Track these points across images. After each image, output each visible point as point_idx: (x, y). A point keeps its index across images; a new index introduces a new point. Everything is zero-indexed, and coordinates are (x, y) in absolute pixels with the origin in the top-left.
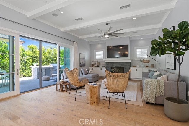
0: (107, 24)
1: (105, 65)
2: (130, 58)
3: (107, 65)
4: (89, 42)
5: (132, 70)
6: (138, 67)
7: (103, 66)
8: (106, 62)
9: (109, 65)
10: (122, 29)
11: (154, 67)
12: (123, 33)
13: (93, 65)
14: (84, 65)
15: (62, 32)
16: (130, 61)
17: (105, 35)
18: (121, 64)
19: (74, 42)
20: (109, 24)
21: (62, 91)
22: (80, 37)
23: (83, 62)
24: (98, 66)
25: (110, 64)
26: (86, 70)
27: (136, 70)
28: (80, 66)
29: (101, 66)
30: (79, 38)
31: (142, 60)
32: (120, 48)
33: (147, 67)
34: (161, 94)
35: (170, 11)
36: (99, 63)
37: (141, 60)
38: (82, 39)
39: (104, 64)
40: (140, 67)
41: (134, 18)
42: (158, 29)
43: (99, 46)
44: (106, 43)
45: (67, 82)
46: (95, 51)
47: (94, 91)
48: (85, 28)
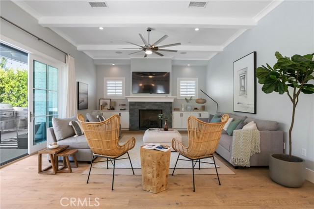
0: (149, 30)
1: (127, 107)
2: (172, 96)
3: (131, 107)
4: (93, 60)
5: (176, 115)
6: (183, 109)
7: (123, 109)
8: (129, 100)
9: (136, 107)
10: (179, 44)
11: (204, 110)
12: (176, 51)
13: (102, 107)
14: (86, 107)
15: (39, 25)
16: (172, 101)
17: (145, 49)
18: (157, 105)
19: (69, 57)
20: (154, 29)
21: (57, 172)
22: (80, 47)
23: (83, 101)
24: (112, 109)
25: (138, 105)
26: (98, 117)
27: (181, 115)
28: (78, 109)
29: (118, 108)
30: (76, 48)
31: (189, 99)
32: (149, 78)
33: (196, 110)
34: (257, 151)
35: (246, 30)
36: (115, 102)
37: (186, 99)
38: (82, 52)
39: (125, 105)
40: (186, 109)
41: (197, 29)
42: (216, 53)
43: (115, 70)
44: (130, 66)
45: (68, 146)
46: (105, 78)
47: (164, 163)
48: (101, 28)
